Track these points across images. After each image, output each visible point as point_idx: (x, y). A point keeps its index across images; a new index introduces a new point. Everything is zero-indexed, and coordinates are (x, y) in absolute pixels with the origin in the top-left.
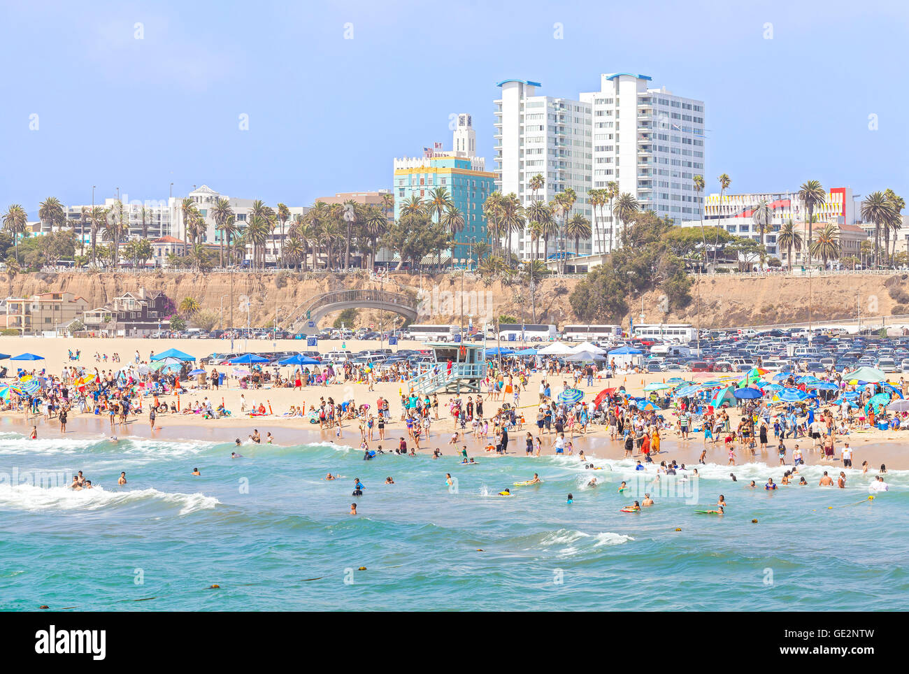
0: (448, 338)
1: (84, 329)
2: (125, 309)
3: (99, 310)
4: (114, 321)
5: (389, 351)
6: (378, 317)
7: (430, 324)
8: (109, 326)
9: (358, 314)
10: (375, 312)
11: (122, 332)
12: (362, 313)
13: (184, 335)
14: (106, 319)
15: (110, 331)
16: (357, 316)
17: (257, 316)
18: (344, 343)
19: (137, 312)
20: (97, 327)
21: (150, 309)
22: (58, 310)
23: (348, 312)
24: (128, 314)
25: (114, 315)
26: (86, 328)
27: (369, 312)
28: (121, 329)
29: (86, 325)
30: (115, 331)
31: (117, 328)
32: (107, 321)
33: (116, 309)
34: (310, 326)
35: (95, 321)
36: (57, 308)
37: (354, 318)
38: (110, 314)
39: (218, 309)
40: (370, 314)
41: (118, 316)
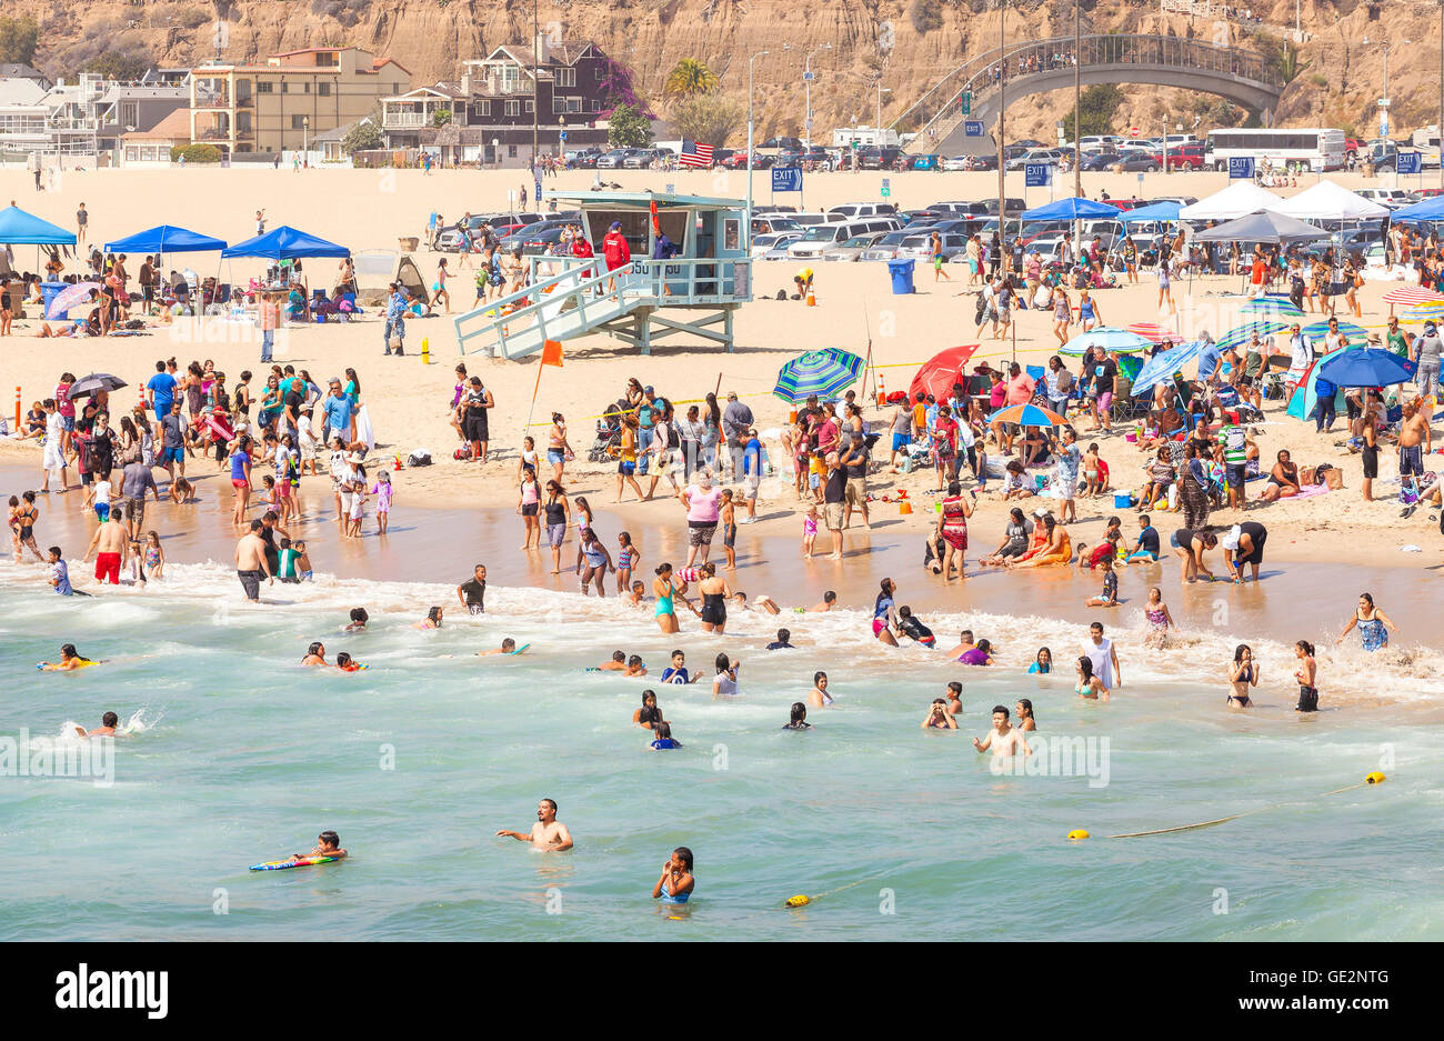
0: (1314, 164)
1: (382, 145)
2: (491, 91)
3: (422, 94)
4: (457, 124)
5: (1016, 205)
6: (1177, 108)
7: (1310, 126)
8: (447, 135)
9: (1123, 100)
10: (1168, 95)
11: (473, 153)
12: (1136, 99)
13: (632, 159)
14: (437, 120)
15: (445, 149)
16: (1122, 107)
17: (863, 107)
18: (886, 182)
19: (523, 99)
20: (412, 139)
21: (560, 91)
22: (328, 94)
23: (1097, 94)
24: (498, 104)
25: (459, 107)
26: (386, 140)
27: (1152, 94)
28: (473, 143)
29: (387, 132)
30: (458, 151)
31: (463, 141)
32: (438, 122)
33: (465, 90)
34: (969, 134)
35: (409, 122)
36: (324, 90)
37: (1112, 111)
38: (447, 105)
39: (765, 89)
40: (1157, 101)
41: (471, 110)
